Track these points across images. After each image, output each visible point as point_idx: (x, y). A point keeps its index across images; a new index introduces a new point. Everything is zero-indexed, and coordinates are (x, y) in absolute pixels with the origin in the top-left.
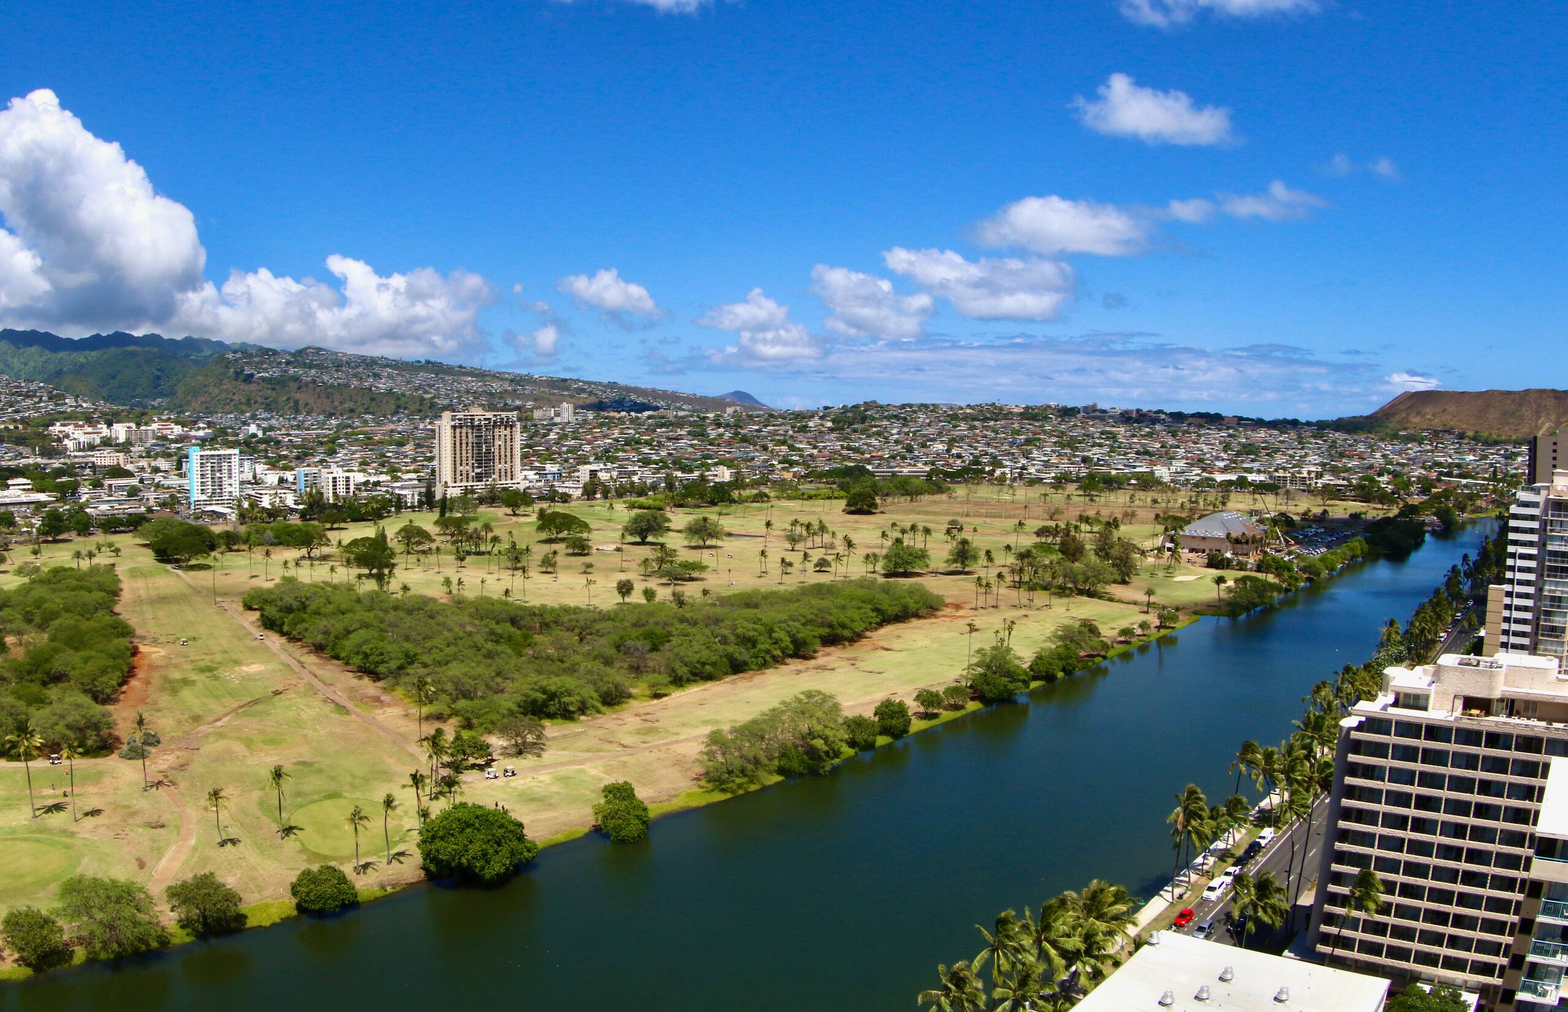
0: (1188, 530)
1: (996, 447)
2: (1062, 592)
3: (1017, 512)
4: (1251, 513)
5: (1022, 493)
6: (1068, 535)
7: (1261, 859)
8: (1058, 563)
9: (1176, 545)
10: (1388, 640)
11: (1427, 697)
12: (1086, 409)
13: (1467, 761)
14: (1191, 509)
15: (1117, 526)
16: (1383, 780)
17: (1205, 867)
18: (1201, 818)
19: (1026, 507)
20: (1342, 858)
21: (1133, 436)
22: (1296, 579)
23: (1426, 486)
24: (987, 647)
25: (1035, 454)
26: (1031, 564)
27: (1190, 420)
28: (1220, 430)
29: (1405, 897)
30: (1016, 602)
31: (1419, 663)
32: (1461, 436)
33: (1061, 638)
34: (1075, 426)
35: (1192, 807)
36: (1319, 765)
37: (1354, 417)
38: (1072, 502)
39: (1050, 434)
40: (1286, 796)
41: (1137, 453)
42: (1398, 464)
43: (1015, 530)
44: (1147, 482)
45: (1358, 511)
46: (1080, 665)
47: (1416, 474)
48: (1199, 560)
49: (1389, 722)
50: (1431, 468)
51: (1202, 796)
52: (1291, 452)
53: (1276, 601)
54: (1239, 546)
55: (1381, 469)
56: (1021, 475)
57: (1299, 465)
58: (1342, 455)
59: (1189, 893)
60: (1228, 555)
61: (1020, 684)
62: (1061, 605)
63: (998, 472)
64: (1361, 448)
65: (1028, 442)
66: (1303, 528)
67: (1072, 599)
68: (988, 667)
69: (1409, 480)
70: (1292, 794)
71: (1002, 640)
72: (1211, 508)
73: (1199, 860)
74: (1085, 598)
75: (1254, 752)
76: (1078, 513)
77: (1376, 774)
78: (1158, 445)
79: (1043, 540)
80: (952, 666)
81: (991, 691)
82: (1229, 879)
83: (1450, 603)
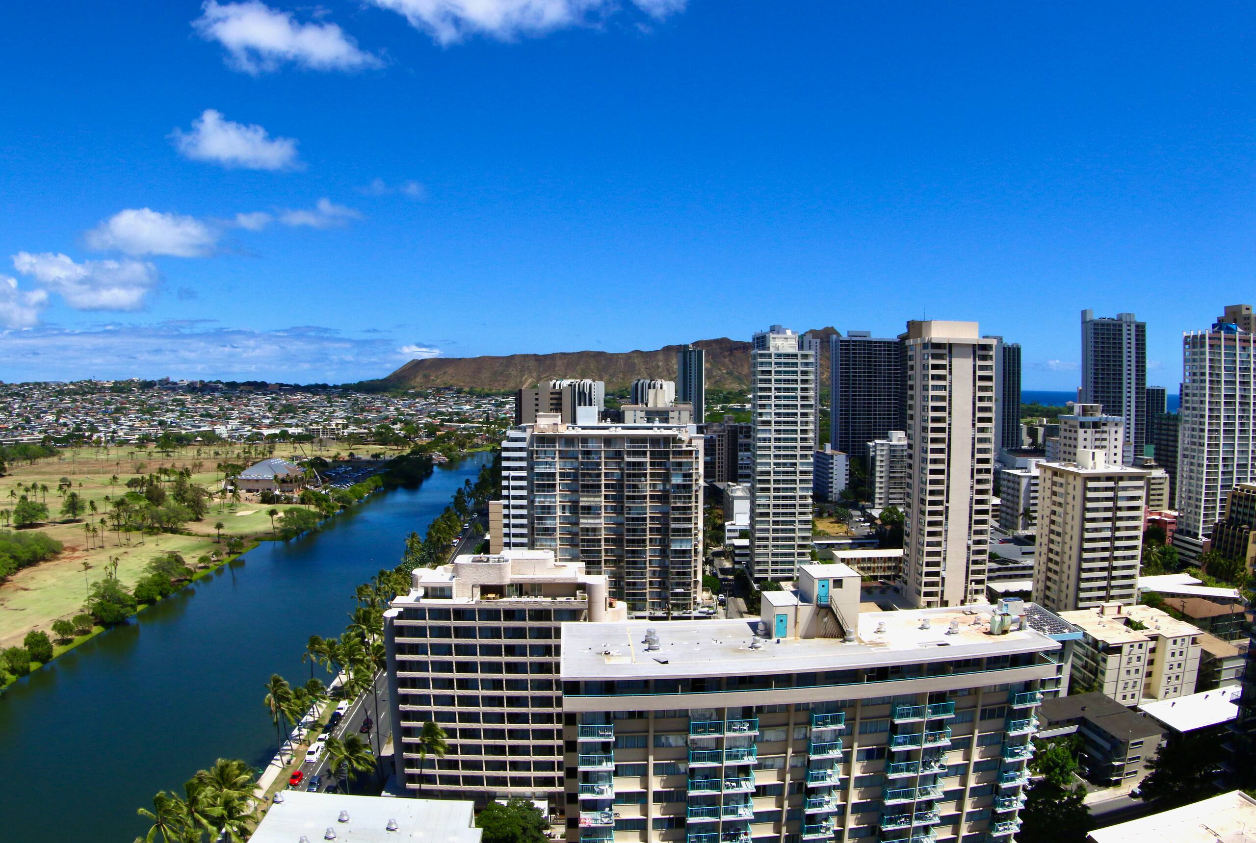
0: (244, 475)
1: (93, 416)
2: (151, 531)
3: (111, 468)
4: (293, 458)
5: (115, 453)
6: (151, 484)
7: (344, 725)
8: (146, 507)
9: (236, 487)
10: (412, 548)
11: (451, 588)
12: (161, 381)
13: (492, 632)
14: (245, 458)
15: (188, 475)
16: (427, 654)
17: (302, 737)
18: (288, 700)
19: (118, 464)
20: (407, 716)
21: (198, 402)
22: (333, 508)
23: (431, 430)
24: (100, 581)
25: (123, 420)
26: (126, 511)
27: (242, 388)
28: (265, 395)
29: (466, 738)
30: (117, 542)
31: (439, 564)
32: (459, 391)
33: (155, 568)
34: (153, 396)
35: (279, 691)
36: (374, 649)
37: (372, 381)
38: (153, 457)
39: (134, 403)
40: (352, 675)
41: (201, 416)
42: (408, 415)
43: (111, 484)
44: (211, 439)
45: (378, 452)
46: (172, 589)
47: (423, 421)
48: (255, 498)
49: (423, 610)
50: (435, 416)
51: (285, 682)
52: (322, 409)
53: (319, 526)
54: (285, 485)
55: (394, 419)
56: (112, 437)
57: (330, 418)
58: (363, 410)
59: (294, 759)
60: (277, 492)
61: (129, 608)
62: (151, 541)
63: (95, 437)
64: (378, 404)
65: (117, 410)
66: (335, 468)
67: (160, 537)
68: (103, 597)
69: (418, 427)
70: (356, 673)
71: (111, 574)
72: (261, 456)
73: (296, 732)
74: (170, 535)
75: (319, 644)
76: (158, 466)
77: (420, 650)
78: (217, 409)
79: (133, 490)
80: (76, 598)
81: (108, 616)
82: (322, 744)
83: (459, 517)
